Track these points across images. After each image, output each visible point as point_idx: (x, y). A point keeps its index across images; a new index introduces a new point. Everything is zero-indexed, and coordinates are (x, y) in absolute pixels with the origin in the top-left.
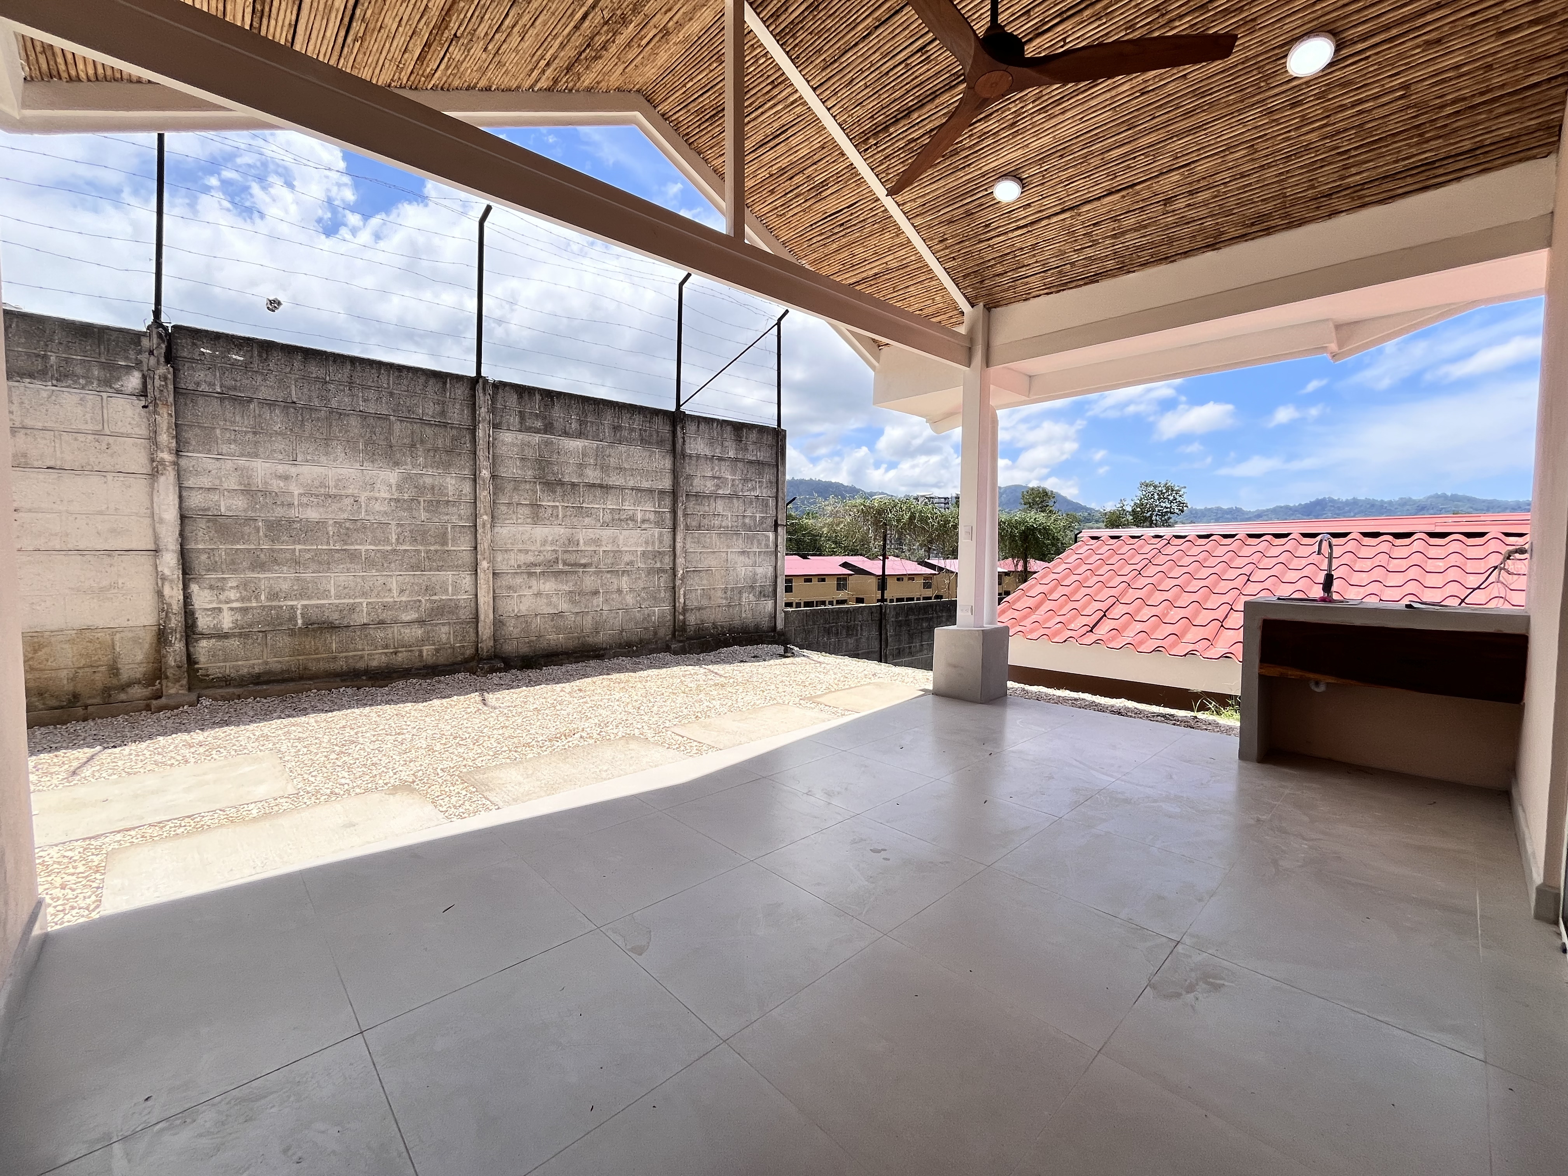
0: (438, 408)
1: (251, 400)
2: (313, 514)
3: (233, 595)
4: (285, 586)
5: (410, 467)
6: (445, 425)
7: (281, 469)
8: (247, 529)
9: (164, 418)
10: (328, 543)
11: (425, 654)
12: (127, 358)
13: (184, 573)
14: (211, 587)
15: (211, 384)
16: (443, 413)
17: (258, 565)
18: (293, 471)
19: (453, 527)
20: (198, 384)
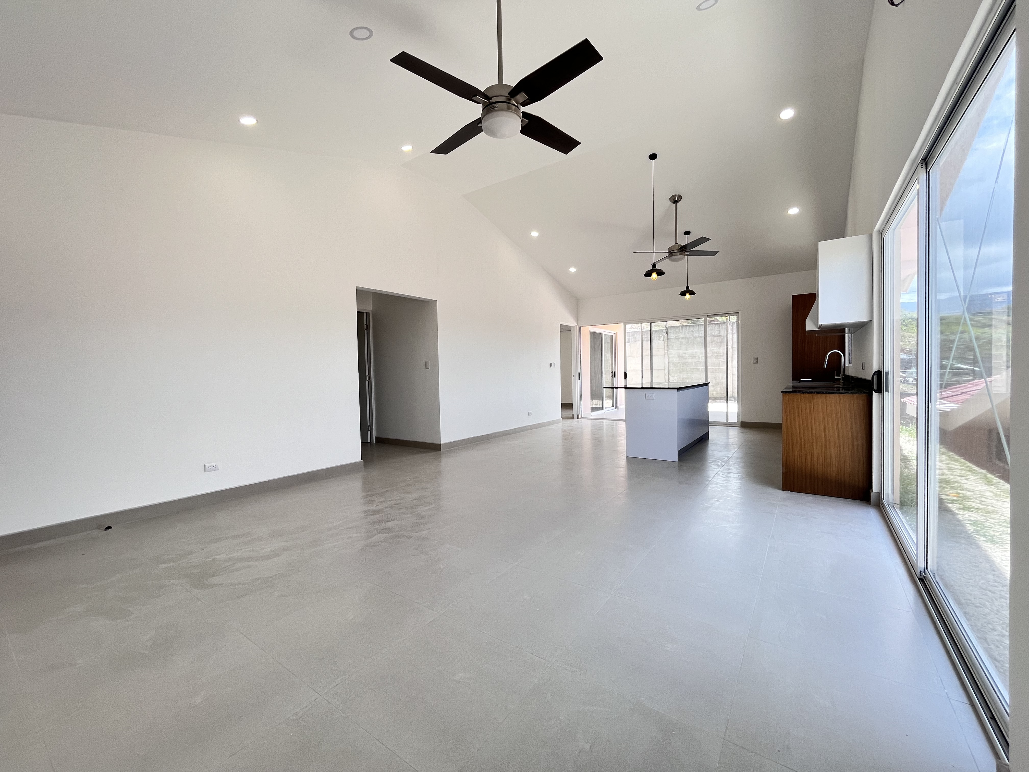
0: (718, 332)
1: (680, 338)
2: (690, 361)
3: (676, 378)
4: (685, 376)
5: (711, 348)
6: (720, 336)
7: (685, 351)
8: (678, 365)
9: (666, 345)
10: (693, 367)
11: (714, 394)
12: (661, 334)
13: (669, 374)
14: (673, 376)
15: (673, 336)
16: (719, 333)
17: (680, 372)
18: (687, 351)
19: (722, 362)
20: (671, 337)
